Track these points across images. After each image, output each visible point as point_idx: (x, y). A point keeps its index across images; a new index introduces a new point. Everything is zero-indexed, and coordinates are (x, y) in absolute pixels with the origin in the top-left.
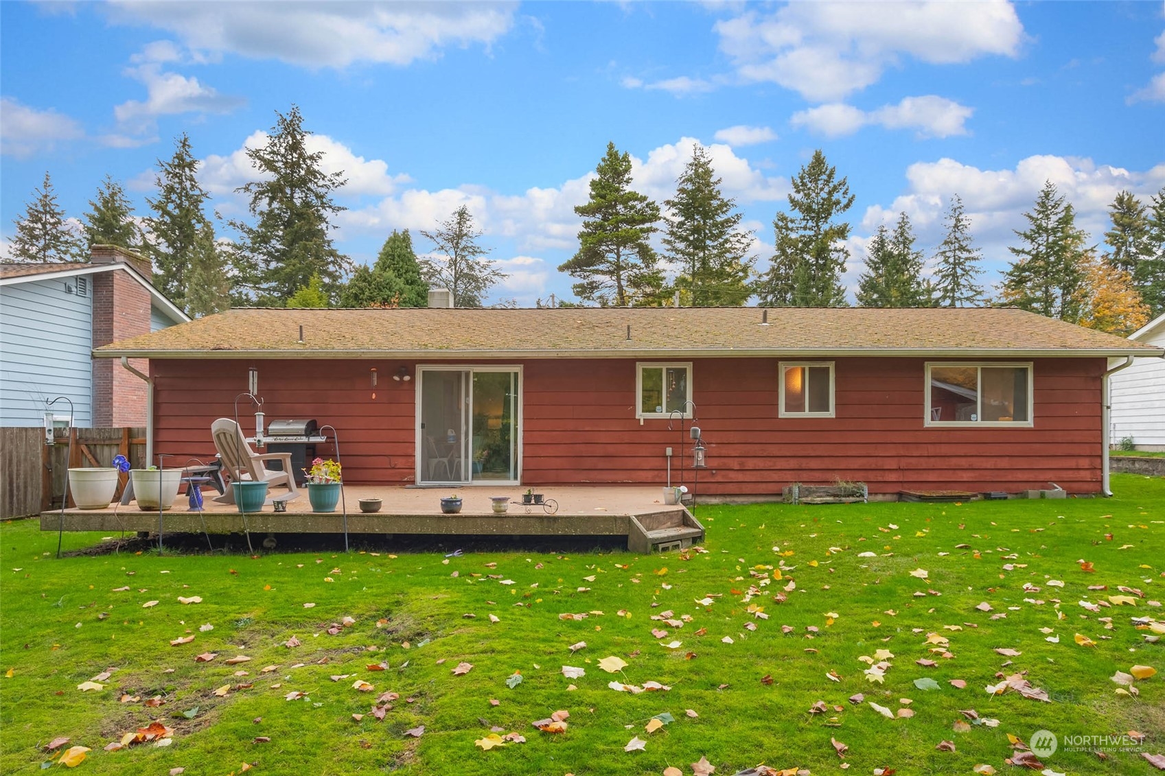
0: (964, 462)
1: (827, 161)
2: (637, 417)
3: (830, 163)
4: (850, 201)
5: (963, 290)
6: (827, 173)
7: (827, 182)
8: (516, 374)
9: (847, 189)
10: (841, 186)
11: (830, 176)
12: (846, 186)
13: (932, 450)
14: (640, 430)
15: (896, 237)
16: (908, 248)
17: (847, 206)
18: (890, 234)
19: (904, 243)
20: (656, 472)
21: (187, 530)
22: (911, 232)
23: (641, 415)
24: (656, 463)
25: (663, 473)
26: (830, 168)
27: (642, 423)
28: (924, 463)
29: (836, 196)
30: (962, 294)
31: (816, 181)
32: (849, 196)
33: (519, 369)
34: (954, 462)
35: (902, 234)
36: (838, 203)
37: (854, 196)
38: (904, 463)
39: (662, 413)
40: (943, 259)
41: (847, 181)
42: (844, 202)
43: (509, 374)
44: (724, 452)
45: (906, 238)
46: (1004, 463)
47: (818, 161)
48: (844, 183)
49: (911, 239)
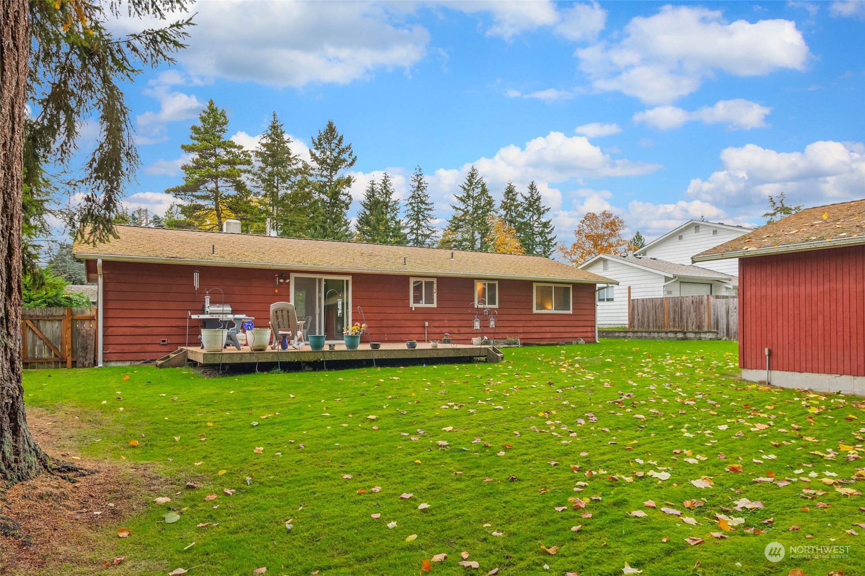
0: (547, 329)
1: (337, 130)
2: (410, 306)
3: (340, 131)
4: (354, 161)
5: (423, 229)
6: (338, 138)
7: (338, 145)
8: (347, 281)
9: (352, 152)
10: (348, 150)
11: (340, 141)
12: (351, 150)
13: (536, 324)
14: (413, 313)
15: (381, 189)
16: (389, 198)
17: (351, 164)
18: (378, 188)
19: (386, 194)
20: (419, 335)
21: (290, 360)
22: (391, 188)
23: (412, 305)
24: (420, 330)
25: (423, 335)
26: (340, 135)
27: (413, 309)
28: (534, 330)
29: (343, 156)
30: (422, 231)
31: (330, 143)
32: (353, 157)
33: (349, 278)
34: (544, 329)
35: (385, 188)
36: (344, 161)
37: (356, 157)
38: (525, 329)
39: (422, 304)
40: (411, 207)
41: (352, 146)
42: (350, 161)
43: (343, 281)
44: (451, 324)
45: (388, 191)
46: (562, 329)
47: (331, 129)
48: (349, 148)
49: (391, 191)
